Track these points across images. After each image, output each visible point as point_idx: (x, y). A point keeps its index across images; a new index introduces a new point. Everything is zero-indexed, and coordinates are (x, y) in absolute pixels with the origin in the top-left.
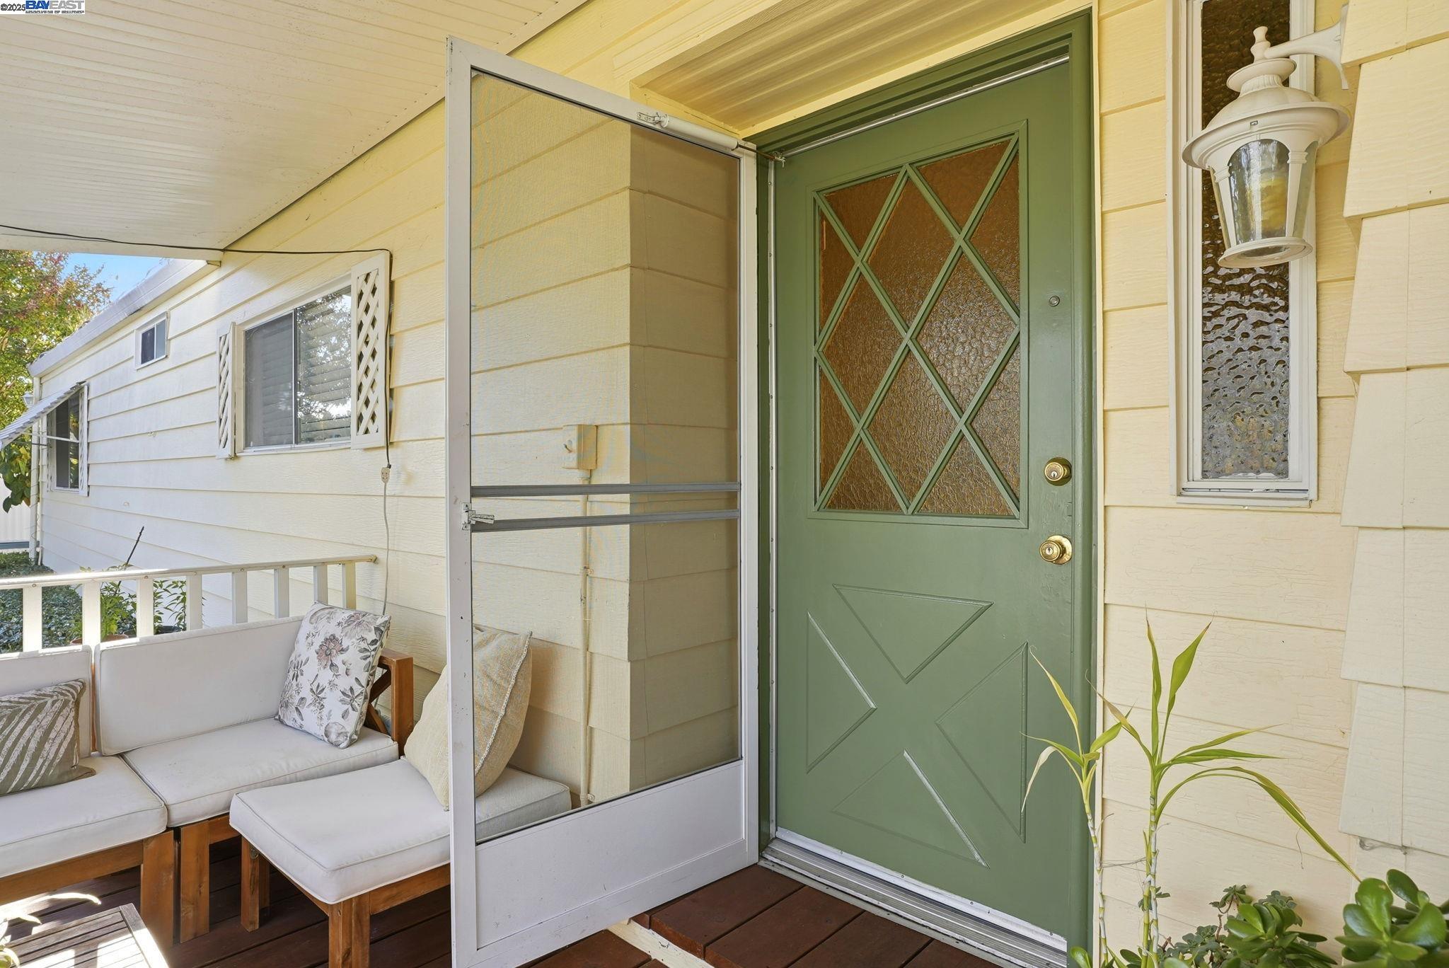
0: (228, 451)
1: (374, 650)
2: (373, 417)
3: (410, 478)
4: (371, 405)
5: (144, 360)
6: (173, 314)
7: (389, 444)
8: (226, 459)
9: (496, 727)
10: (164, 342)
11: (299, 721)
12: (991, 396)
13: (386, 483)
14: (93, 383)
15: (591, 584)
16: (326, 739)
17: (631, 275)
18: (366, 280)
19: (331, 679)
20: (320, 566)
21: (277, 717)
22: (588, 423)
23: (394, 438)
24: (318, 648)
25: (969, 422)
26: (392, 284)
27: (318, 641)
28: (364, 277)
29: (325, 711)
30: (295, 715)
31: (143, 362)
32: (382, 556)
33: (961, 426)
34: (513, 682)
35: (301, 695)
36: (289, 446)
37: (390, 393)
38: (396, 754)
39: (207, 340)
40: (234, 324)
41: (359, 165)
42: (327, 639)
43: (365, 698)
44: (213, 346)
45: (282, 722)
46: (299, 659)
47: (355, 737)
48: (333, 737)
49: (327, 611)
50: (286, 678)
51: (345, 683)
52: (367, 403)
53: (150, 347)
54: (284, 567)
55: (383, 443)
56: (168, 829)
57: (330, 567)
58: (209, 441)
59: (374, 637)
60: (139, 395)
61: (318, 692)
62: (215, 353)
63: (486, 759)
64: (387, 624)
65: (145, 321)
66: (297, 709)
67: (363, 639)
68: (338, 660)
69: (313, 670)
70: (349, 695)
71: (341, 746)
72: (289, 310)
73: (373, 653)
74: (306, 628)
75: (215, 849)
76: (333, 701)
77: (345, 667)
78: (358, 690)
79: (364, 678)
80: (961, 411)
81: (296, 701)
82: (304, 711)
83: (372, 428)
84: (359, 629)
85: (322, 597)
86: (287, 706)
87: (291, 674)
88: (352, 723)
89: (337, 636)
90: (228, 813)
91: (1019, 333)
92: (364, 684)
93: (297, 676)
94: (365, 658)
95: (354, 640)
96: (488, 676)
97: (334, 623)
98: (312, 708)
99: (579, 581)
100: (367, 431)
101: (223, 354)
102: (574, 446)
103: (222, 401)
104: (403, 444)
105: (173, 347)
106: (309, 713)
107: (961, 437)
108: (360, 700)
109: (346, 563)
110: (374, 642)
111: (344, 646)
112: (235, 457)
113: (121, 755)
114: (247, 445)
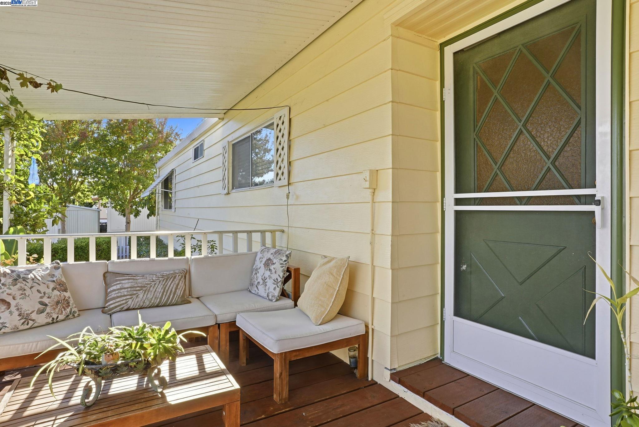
0: (226, 191)
1: (286, 264)
2: (283, 174)
3: (298, 198)
4: (282, 169)
5: (195, 159)
6: (206, 140)
7: (289, 184)
8: (225, 194)
9: (335, 294)
10: (202, 150)
11: (257, 291)
12: (565, 149)
13: (288, 199)
14: (177, 169)
15: (374, 237)
16: (267, 298)
17: (392, 105)
18: (280, 119)
19: (269, 275)
20: (263, 232)
21: (249, 290)
22: (373, 169)
23: (291, 181)
24: (264, 263)
25: (553, 162)
26: (290, 119)
27: (264, 260)
28: (279, 118)
29: (267, 287)
30: (256, 289)
31: (194, 160)
32: (286, 229)
33: (549, 164)
34: (342, 277)
35: (258, 281)
36: (249, 188)
37: (290, 163)
38: (293, 306)
39: (218, 149)
40: (228, 141)
41: (277, 73)
42: (267, 260)
43: (282, 283)
44: (221, 151)
45: (250, 291)
46: (257, 267)
47: (278, 298)
48: (270, 297)
49: (267, 249)
50: (252, 274)
51: (275, 276)
52: (280, 168)
53: (198, 153)
54: (250, 232)
55: (287, 184)
56: (216, 324)
57: (266, 233)
58: (218, 188)
59: (285, 259)
60: (193, 172)
61: (264, 280)
62: (221, 153)
63: (331, 307)
64: (290, 254)
65: (196, 144)
66: (256, 286)
67: (281, 260)
68: (272, 267)
69: (262, 272)
70: (276, 281)
71: (273, 301)
72: (249, 134)
73: (285, 265)
74: (259, 255)
75: (231, 333)
76: (270, 283)
77: (275, 270)
78: (279, 279)
79: (281, 275)
80: (549, 158)
81: (256, 283)
82: (259, 287)
83: (282, 178)
84: (279, 256)
85: (264, 244)
86: (252, 285)
87: (254, 273)
88: (277, 292)
89: (271, 258)
90: (236, 321)
91: (581, 118)
92: (282, 277)
93: (256, 274)
94: (282, 267)
95: (278, 260)
96: (332, 274)
97: (270, 253)
98: (262, 286)
99: (369, 236)
100: (280, 179)
101: (224, 154)
102: (368, 179)
103: (224, 172)
104: (294, 184)
105: (206, 153)
106: (261, 287)
107: (549, 169)
108: (280, 283)
109: (273, 232)
110: (285, 261)
111: (274, 262)
112: (228, 193)
113: (198, 298)
114: (233, 188)
